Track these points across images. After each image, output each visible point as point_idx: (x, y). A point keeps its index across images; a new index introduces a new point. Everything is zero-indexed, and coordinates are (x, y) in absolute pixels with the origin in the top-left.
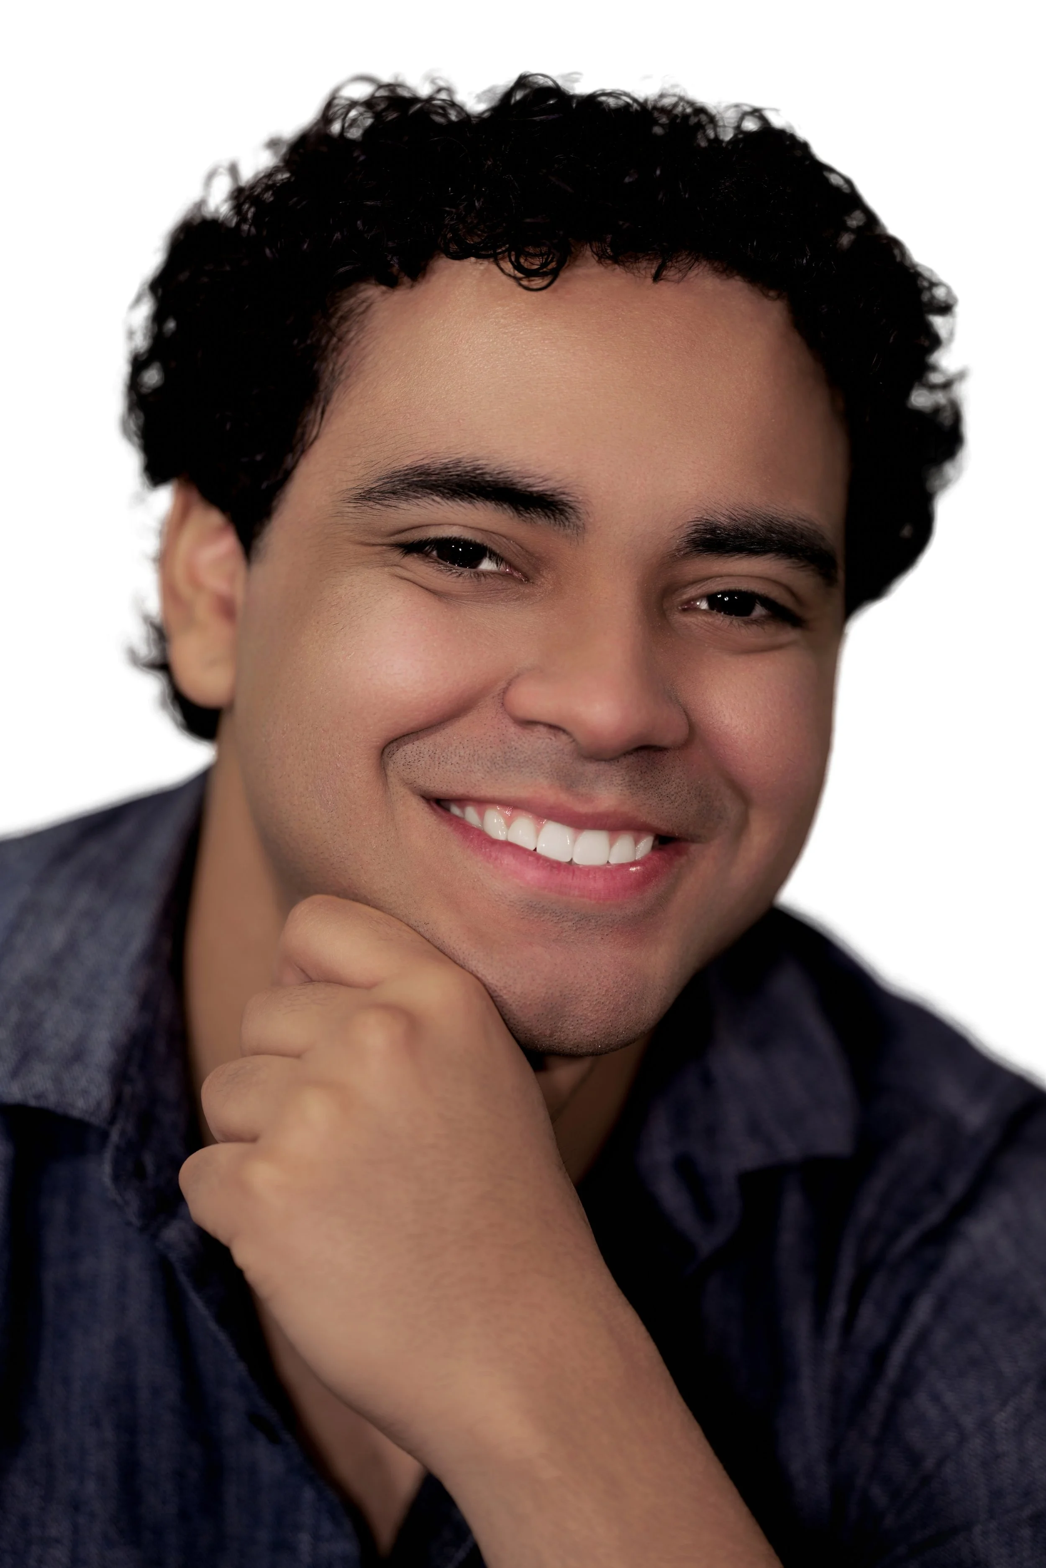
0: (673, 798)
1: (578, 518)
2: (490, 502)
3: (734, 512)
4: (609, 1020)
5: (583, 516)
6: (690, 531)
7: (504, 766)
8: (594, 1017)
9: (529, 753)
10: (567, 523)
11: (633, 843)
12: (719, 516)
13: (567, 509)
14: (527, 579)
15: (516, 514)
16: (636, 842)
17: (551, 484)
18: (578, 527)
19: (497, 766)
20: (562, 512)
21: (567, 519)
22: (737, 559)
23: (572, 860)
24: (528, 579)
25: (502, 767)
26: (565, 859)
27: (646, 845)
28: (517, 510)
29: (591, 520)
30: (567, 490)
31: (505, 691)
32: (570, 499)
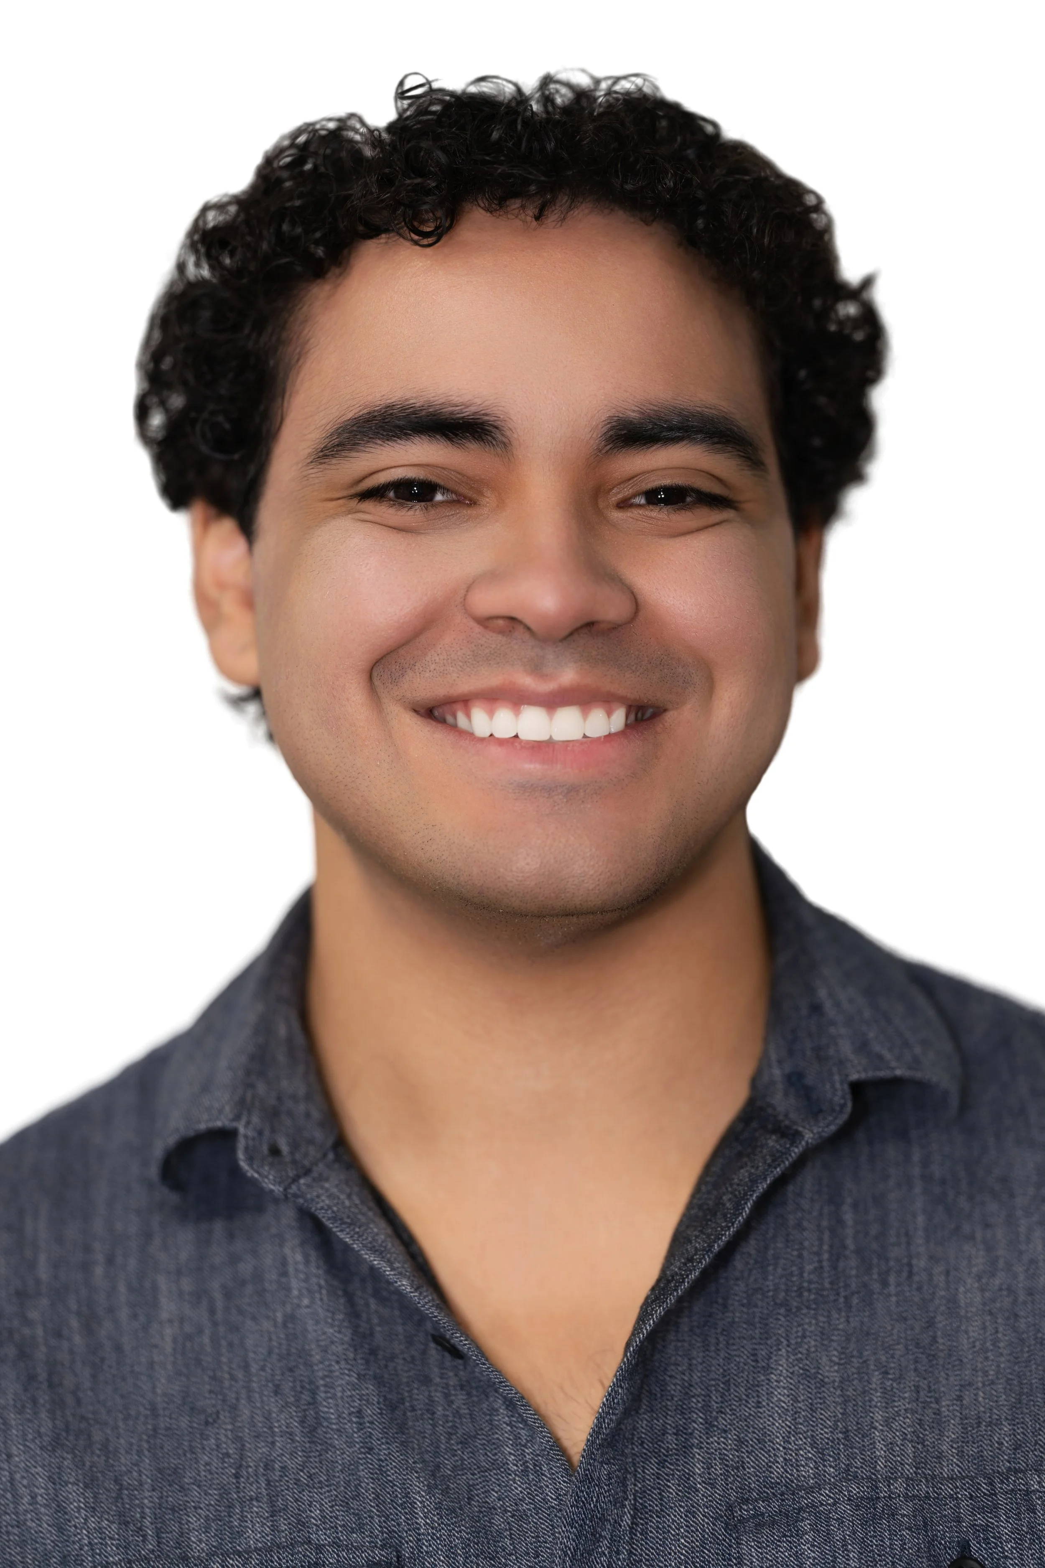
0: (634, 668)
1: (503, 435)
2: (424, 435)
3: (642, 407)
4: (607, 870)
5: (508, 433)
6: (605, 429)
7: (474, 662)
8: (592, 872)
9: (493, 646)
10: (494, 443)
11: (606, 716)
12: (630, 413)
13: (493, 430)
14: (473, 503)
15: (449, 442)
16: (609, 714)
17: (473, 409)
18: (504, 444)
19: (468, 664)
20: (488, 433)
21: (494, 438)
22: (655, 450)
23: (551, 736)
24: (475, 503)
25: (472, 664)
26: (544, 737)
27: (618, 719)
28: (450, 439)
29: (516, 436)
30: (488, 411)
31: (465, 598)
32: (492, 419)
